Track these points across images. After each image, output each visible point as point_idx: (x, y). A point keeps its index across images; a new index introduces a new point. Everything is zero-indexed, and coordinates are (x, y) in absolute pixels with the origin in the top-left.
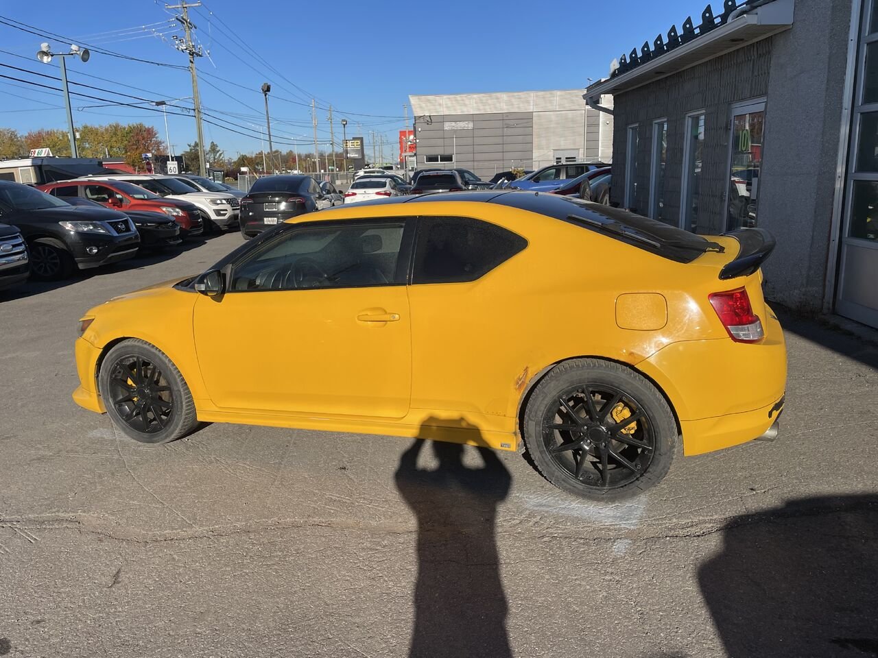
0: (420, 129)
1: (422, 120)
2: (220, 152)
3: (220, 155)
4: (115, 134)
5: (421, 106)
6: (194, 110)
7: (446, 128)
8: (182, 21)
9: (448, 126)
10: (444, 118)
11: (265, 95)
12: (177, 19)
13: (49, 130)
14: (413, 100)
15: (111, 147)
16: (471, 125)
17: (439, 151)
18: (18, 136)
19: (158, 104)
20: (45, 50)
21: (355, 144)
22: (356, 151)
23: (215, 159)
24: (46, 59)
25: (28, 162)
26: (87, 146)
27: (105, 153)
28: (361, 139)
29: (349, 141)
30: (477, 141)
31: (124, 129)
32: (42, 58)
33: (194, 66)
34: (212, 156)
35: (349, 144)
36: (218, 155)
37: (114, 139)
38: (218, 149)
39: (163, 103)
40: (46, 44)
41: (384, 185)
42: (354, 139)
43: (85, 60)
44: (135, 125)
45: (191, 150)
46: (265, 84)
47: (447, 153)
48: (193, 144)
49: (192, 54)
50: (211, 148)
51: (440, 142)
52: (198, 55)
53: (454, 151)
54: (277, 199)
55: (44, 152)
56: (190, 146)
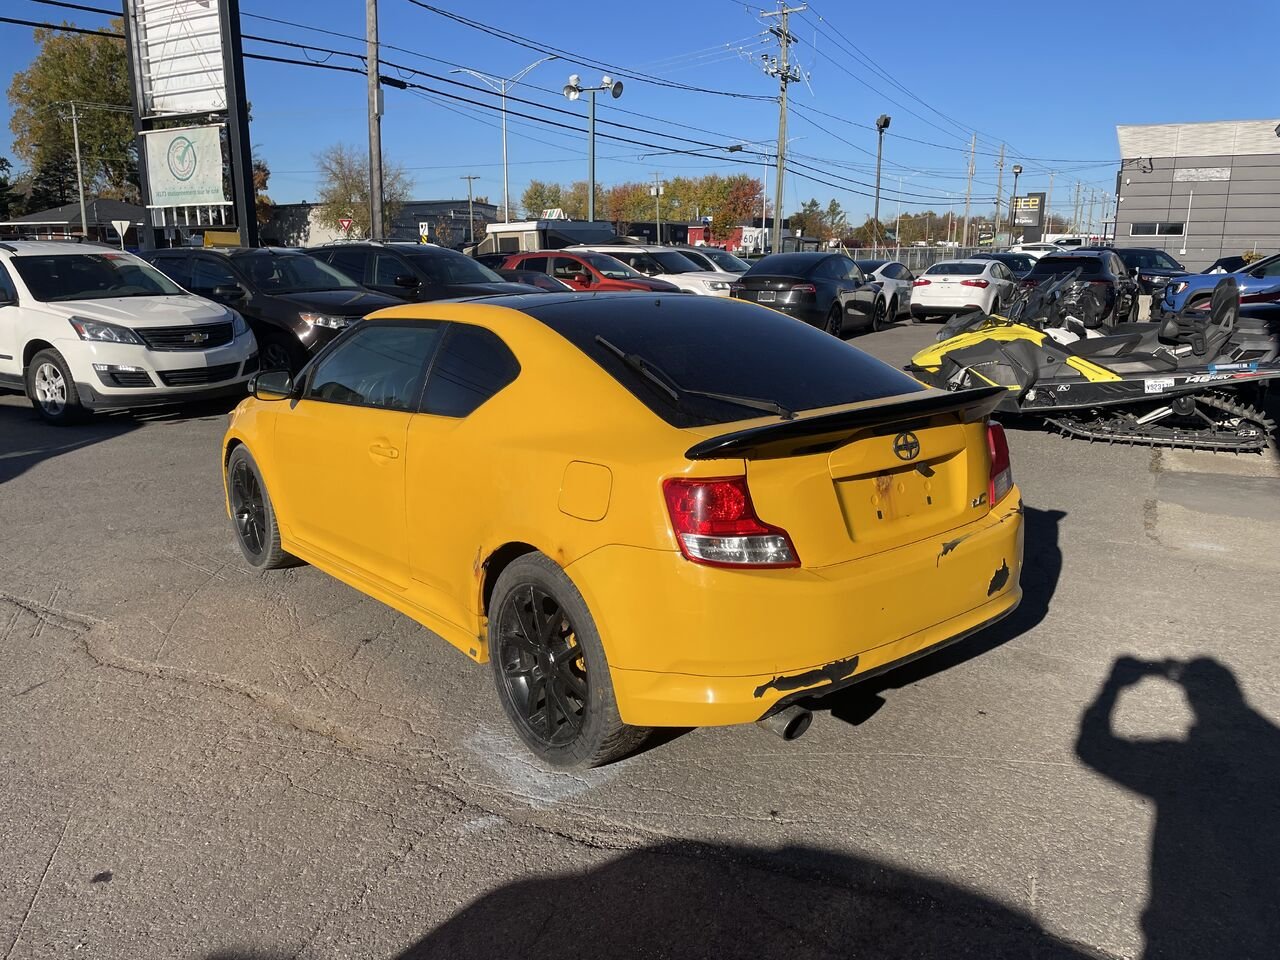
0: (1128, 181)
1: (1134, 165)
2: (841, 215)
3: (841, 218)
4: (711, 189)
5: (1135, 142)
6: (776, 156)
7: (1178, 179)
8: (778, 33)
9: (1180, 175)
10: (1176, 163)
11: (881, 133)
12: (772, 31)
13: (637, 183)
14: (1123, 133)
15: (704, 207)
16: (1226, 174)
17: (1160, 217)
18: (604, 190)
19: (732, 149)
20: (573, 84)
21: (1031, 203)
22: (1031, 214)
23: (833, 223)
24: (574, 96)
25: (533, 225)
26: (677, 204)
27: (695, 215)
28: (1042, 196)
29: (1021, 198)
30: (1234, 201)
31: (723, 181)
32: (568, 93)
33: (784, 95)
34: (830, 219)
35: (1021, 203)
36: (838, 218)
37: (708, 196)
38: (840, 209)
39: (739, 148)
40: (575, 76)
41: (979, 269)
42: (1030, 195)
43: (616, 95)
44: (736, 175)
45: (805, 211)
46: (882, 116)
47: (1175, 218)
48: (808, 203)
49: (784, 78)
50: (830, 209)
51: (1164, 201)
52: (795, 80)
53: (1186, 217)
54: (781, 286)
55: (554, 214)
56: (804, 205)
